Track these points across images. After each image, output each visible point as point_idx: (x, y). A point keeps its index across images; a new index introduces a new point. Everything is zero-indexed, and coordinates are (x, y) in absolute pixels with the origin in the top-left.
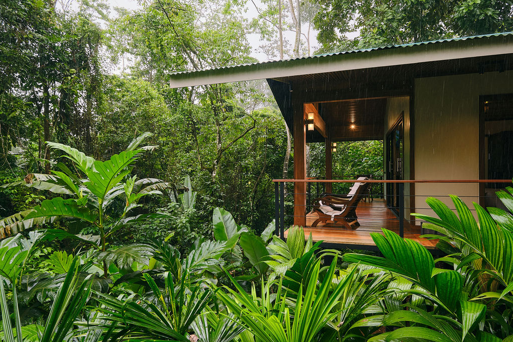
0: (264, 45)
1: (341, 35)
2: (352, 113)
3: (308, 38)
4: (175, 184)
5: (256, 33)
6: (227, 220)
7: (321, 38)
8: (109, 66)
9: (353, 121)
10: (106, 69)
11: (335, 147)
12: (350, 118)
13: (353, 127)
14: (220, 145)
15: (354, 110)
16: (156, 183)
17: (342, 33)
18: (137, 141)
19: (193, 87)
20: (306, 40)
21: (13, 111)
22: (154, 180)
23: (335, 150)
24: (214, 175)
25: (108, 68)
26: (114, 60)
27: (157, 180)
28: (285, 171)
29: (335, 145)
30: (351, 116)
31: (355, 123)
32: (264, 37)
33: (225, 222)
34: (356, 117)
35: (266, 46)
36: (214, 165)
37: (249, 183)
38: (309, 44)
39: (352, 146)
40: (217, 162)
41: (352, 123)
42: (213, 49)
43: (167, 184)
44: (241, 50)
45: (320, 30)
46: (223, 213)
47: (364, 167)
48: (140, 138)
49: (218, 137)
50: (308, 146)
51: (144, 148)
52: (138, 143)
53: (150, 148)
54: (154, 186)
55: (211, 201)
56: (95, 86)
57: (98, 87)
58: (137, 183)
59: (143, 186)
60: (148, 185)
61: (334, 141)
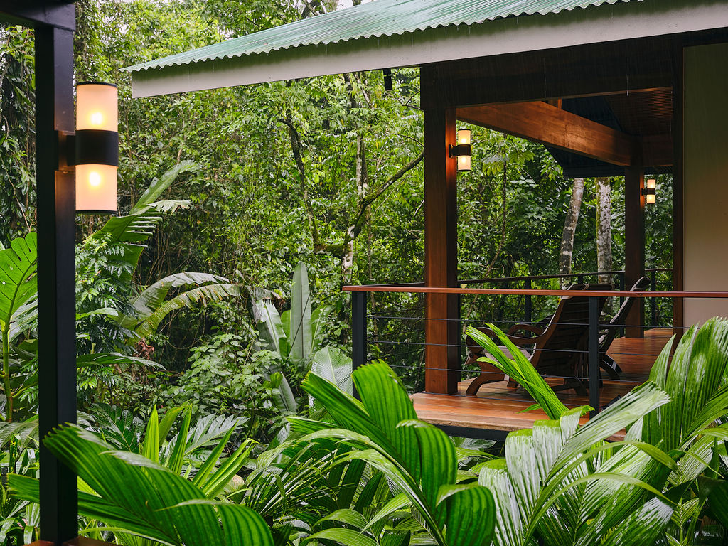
4: (249, 288)
11: (652, 192)
14: (365, 185)
16: (208, 283)
18: (160, 182)
22: (199, 277)
23: (651, 199)
24: (347, 264)
27: (209, 277)
28: (565, 253)
40: (356, 231)
43: (228, 286)
48: (170, 175)
49: (359, 167)
50: (606, 185)
51: (155, 205)
52: (161, 188)
53: (168, 205)
54: (196, 294)
55: (338, 333)
56: (82, 39)
57: (88, 43)
58: (157, 285)
59: (173, 292)
60: (184, 288)
61: (655, 173)
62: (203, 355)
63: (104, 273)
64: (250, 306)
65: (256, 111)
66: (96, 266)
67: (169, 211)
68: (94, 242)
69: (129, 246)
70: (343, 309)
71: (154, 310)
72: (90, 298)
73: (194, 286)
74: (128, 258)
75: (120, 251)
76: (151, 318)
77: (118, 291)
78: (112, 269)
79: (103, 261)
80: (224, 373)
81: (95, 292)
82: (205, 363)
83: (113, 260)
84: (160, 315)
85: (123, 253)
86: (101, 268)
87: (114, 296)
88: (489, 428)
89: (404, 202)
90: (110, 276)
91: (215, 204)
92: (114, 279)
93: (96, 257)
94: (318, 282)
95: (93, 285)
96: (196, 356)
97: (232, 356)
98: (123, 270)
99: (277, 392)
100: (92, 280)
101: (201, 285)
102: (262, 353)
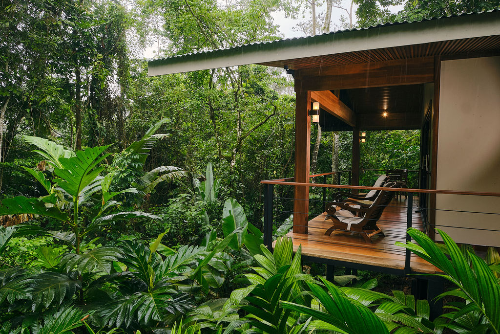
0: (302, 23)
1: (383, 9)
2: (385, 99)
3: (351, 13)
4: (192, 173)
5: (280, 10)
6: (238, 215)
7: (360, 12)
8: (138, 50)
9: (385, 108)
10: (134, 54)
11: (364, 138)
12: (382, 105)
13: (385, 114)
14: (240, 132)
15: (387, 96)
16: (175, 171)
17: (384, 7)
18: (155, 127)
19: (213, 70)
20: (348, 16)
21: (44, 97)
22: (171, 168)
23: (363, 140)
24: (233, 164)
25: (136, 52)
26: (143, 43)
27: (175, 168)
28: (314, 161)
29: (364, 135)
30: (383, 102)
31: (387, 111)
32: (288, 14)
33: (236, 216)
34: (389, 104)
35: (304, 24)
36: (233, 154)
37: (275, 172)
38: (351, 20)
39: (393, 134)
40: (237, 151)
41: (384, 111)
42: (231, 29)
43: (183, 172)
44: (267, 30)
45: (359, 4)
46: (234, 206)
47: (403, 158)
48: (158, 125)
49: (238, 124)
50: (337, 135)
51: (154, 136)
52: (155, 130)
53: (160, 136)
54: (170, 175)
55: (229, 192)
56: (122, 70)
57: (125, 72)
58: (153, 171)
59: (160, 174)
60: (165, 172)
61: (363, 130)
62: (174, 202)
63: (130, 166)
64: (192, 180)
65: (197, 99)
66: (126, 163)
67: (160, 139)
68: (126, 153)
69: (141, 155)
70: (231, 183)
71: (152, 182)
72: (123, 177)
73: (169, 172)
74: (140, 160)
75: (137, 157)
76: (151, 185)
77: (136, 174)
78: (133, 165)
79: (129, 161)
80: (183, 211)
81: (125, 174)
82: (175, 206)
83: (134, 161)
84: (155, 183)
85: (138, 157)
86: (128, 164)
87: (134, 176)
88: (343, 260)
89: (251, 139)
90: (132, 167)
91: (176, 138)
92: (134, 169)
93: (126, 159)
94: (215, 169)
95: (124, 172)
96: (170, 202)
97: (187, 203)
98: (139, 165)
99: (203, 216)
100: (124, 169)
101: (172, 171)
102: (199, 202)
